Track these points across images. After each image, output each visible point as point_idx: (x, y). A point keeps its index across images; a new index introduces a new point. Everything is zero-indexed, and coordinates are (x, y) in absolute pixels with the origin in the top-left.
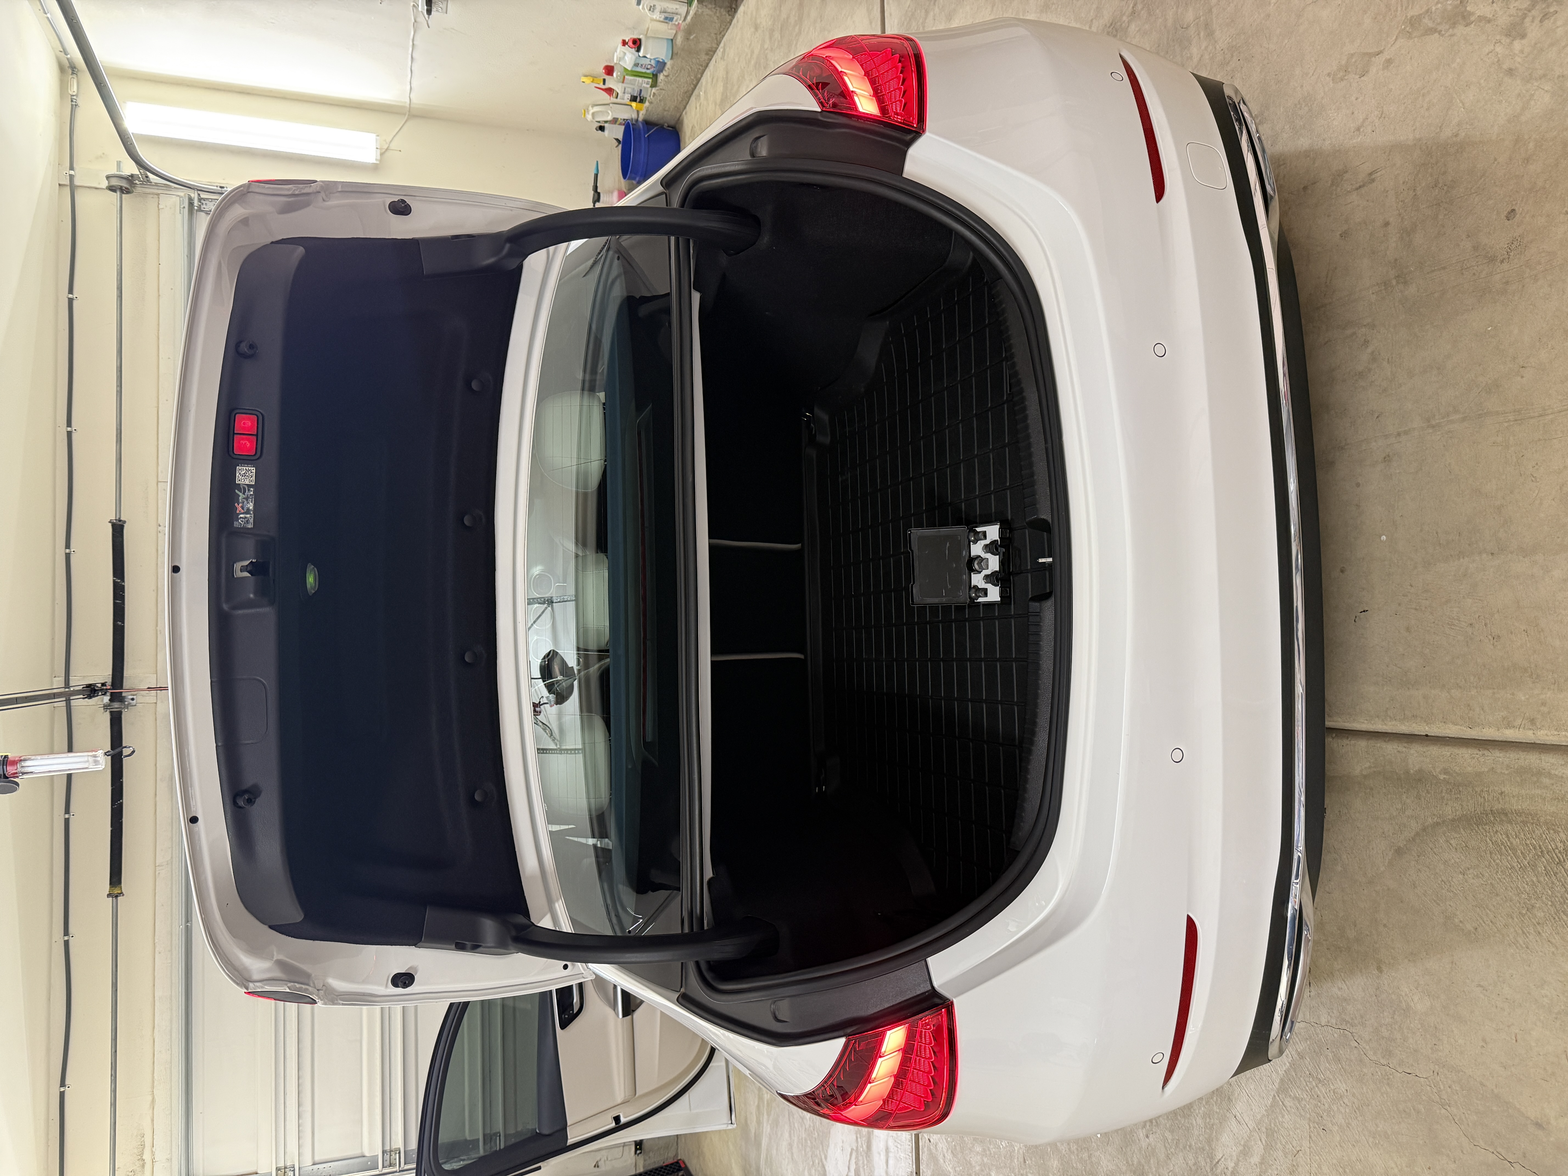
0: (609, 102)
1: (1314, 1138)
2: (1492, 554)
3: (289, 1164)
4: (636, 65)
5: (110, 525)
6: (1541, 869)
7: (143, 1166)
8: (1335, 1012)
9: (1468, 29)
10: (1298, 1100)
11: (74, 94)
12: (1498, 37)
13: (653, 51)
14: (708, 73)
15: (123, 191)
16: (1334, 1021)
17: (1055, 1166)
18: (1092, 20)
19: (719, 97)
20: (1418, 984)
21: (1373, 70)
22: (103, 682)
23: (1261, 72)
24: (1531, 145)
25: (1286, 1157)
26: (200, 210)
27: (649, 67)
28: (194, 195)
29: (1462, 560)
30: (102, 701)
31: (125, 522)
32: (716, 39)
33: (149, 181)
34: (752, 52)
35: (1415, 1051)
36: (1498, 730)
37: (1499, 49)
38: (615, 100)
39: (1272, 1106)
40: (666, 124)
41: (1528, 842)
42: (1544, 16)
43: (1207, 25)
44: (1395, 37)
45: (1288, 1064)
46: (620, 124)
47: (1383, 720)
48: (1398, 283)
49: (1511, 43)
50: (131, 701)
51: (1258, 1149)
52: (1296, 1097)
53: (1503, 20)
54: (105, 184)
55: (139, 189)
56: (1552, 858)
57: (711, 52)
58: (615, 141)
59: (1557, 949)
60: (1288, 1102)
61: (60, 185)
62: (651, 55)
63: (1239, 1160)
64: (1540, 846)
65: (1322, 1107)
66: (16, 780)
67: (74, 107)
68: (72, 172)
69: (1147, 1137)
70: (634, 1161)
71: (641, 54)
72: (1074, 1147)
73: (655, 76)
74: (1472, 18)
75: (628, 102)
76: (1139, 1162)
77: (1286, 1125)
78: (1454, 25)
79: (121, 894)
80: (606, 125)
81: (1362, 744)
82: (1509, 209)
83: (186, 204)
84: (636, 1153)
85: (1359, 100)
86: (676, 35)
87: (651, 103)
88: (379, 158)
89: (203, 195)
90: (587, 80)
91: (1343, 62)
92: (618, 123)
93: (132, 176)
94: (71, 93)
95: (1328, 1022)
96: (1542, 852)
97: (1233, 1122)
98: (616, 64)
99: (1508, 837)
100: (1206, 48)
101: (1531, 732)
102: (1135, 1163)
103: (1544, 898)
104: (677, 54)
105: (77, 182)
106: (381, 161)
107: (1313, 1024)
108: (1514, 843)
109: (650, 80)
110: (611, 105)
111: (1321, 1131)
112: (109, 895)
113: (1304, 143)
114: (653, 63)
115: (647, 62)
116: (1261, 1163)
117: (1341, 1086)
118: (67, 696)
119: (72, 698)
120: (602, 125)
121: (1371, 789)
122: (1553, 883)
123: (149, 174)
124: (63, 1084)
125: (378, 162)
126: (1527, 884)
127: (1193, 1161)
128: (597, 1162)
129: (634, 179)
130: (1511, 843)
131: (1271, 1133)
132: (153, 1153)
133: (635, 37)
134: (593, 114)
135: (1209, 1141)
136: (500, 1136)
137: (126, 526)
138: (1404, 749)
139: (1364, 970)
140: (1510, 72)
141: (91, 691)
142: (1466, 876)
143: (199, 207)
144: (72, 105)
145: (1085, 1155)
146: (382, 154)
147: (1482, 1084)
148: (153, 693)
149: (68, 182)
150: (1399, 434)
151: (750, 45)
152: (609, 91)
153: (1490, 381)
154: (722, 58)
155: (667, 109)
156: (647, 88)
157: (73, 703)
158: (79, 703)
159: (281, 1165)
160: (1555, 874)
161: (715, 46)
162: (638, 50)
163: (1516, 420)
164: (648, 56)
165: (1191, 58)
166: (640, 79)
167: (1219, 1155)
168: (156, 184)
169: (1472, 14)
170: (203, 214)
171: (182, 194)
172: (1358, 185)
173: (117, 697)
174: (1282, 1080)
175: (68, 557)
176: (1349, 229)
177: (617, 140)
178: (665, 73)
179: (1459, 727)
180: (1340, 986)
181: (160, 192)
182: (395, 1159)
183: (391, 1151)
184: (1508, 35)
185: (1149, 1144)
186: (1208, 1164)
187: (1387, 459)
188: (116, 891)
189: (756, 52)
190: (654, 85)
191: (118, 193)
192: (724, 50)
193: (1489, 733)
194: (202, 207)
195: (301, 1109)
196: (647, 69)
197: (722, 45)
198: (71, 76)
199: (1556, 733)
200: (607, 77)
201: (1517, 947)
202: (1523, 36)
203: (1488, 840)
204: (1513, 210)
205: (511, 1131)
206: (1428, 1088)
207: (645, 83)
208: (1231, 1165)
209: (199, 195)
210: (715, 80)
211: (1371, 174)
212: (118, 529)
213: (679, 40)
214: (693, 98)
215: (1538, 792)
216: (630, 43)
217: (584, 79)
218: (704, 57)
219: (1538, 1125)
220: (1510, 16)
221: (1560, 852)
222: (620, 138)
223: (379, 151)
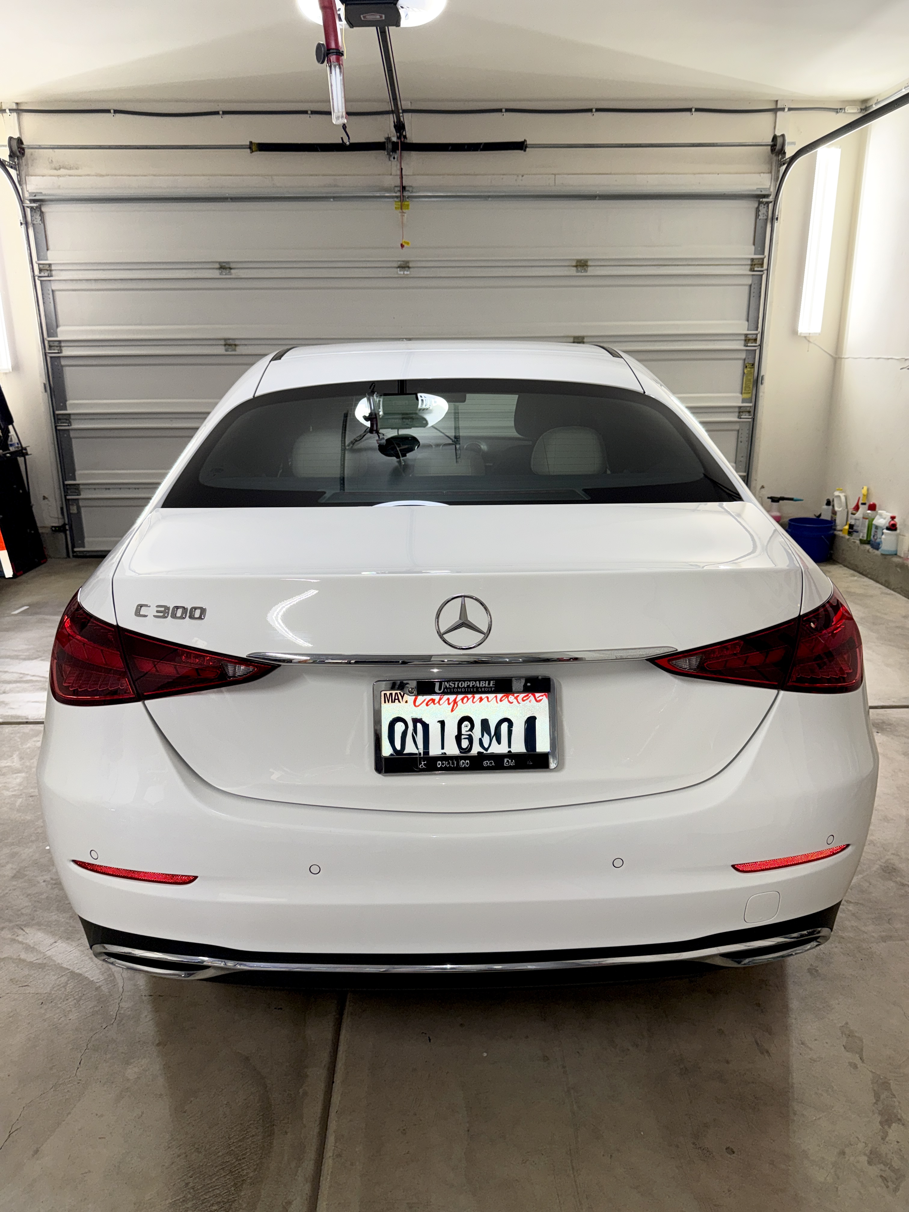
0: (849, 507)
1: (36, 996)
2: (468, 1131)
3: (54, 273)
4: (877, 527)
5: (523, 140)
6: (227, 1159)
7: (56, 169)
8: (129, 1013)
9: (878, 1124)
10: (65, 986)
11: (846, 111)
12: (870, 1145)
13: (887, 540)
14: (871, 582)
15: (773, 146)
16: (122, 1012)
17: (27, 817)
18: (898, 855)
19: (852, 590)
20: (147, 1071)
21: (849, 1055)
22: (407, 136)
23: (851, 975)
24: (783, 1166)
25: (23, 977)
26: (760, 203)
27: (875, 537)
28: (771, 198)
29: (465, 1109)
30: (394, 136)
31: (525, 151)
32: (897, 588)
33: (781, 165)
34: (886, 614)
35: (97, 1068)
36: (334, 1132)
37: (861, 1146)
38: (850, 513)
39: (62, 967)
40: (832, 552)
41: (248, 1150)
42: (885, 1178)
43: (890, 937)
44: (874, 1071)
45: (92, 979)
46: (832, 517)
47: (346, 1051)
48: (681, 1069)
49: (865, 1154)
50: (393, 157)
51: (31, 957)
52: (68, 984)
53: (884, 1149)
54: (778, 133)
55: (775, 158)
56: (235, 1167)
57: (887, 584)
58: (819, 514)
59: (167, 1168)
60: (64, 979)
61: (777, 101)
62: (884, 539)
63: (23, 944)
64: (245, 1158)
65: (59, 1002)
66: (326, 61)
67: (836, 111)
68: (786, 110)
69: (44, 881)
70: (47, 525)
71: (885, 531)
72: (39, 831)
73: (868, 542)
74: (886, 1127)
75: (849, 522)
76: (26, 875)
77: (47, 977)
78: (881, 1113)
79: (252, 151)
80: (831, 507)
81: (329, 1035)
82: (735, 1150)
83: (764, 193)
84: (53, 527)
85: (825, 1045)
86: (900, 557)
87: (848, 540)
88: (803, 335)
89: (771, 205)
90: (864, 491)
91: (857, 1034)
92: (833, 516)
93: (785, 153)
94: (847, 108)
95: (122, 1008)
96: (240, 1160)
97: (52, 941)
98: (877, 512)
99: (253, 1136)
100: (873, 937)
101: (331, 1155)
102: (25, 873)
103: (205, 1160)
104: (885, 558)
105: (779, 114)
106: (800, 336)
107: (121, 997)
108: (248, 1140)
109: (865, 539)
110: (846, 510)
111: (41, 1001)
112: (251, 143)
113: (794, 1004)
114: (878, 540)
115: (879, 536)
116: (20, 959)
117: (73, 1016)
118: (396, 111)
119: (394, 115)
120: (831, 504)
121: (295, 1041)
122: (216, 1167)
123: (786, 165)
124: (116, 112)
125: (799, 334)
126: (216, 1149)
127: (25, 912)
128: (47, 498)
129: (789, 528)
130: (248, 1138)
131: (42, 966)
132: (64, 176)
133: (898, 526)
134: (839, 497)
135: (39, 924)
136: (68, 426)
137: (522, 152)
138: (323, 1065)
139: (159, 1033)
140: (843, 1153)
141: (400, 127)
142: (224, 1106)
143: (762, 202)
144: (837, 109)
145: (33, 838)
146: (805, 337)
147: (69, 1113)
148: (399, 172)
149: (779, 106)
150: (564, 1067)
151: (891, 612)
152: (857, 508)
153: (601, 1133)
154: (882, 593)
155: (844, 552)
156: (859, 536)
157: (391, 116)
158: (391, 120)
159: (53, 268)
160: (223, 1169)
161: (893, 587)
162: (888, 529)
163: (570, 1150)
164: (883, 536)
165: (865, 925)
166: (866, 531)
167: (27, 930)
168: (779, 171)
169: (890, 1127)
170: (756, 205)
171: (772, 190)
172: (759, 1042)
173: (395, 147)
174: (81, 975)
175: (500, 110)
176: (725, 1035)
177: (820, 515)
178: (871, 550)
179: (338, 1104)
180: (148, 1017)
181: (773, 173)
182: (54, 350)
183: (60, 347)
184: (871, 1152)
185: (39, 882)
186: (22, 923)
187: (546, 1058)
188: (254, 148)
189: (885, 617)
190: (862, 542)
191: (771, 143)
192: (889, 594)
193: (332, 1125)
194: (762, 205)
195: (93, 281)
196: (874, 536)
197: (893, 592)
198: (859, 108)
199: (330, 1172)
200: (866, 506)
201: (169, 1141)
202: (870, 1163)
203: (251, 1122)
204: (734, 1152)
205: (72, 434)
206: (68, 1076)
207: (863, 535)
208: (20, 939)
209: (771, 202)
210: (866, 588)
211: (767, 1052)
212: (521, 146)
213: (895, 559)
214: (852, 572)
215: (286, 1158)
216: (892, 522)
217: (865, 488)
218: (883, 581)
219: (37, 1151)
220: (886, 1154)
221: (239, 1172)
222: (822, 517)
223: (808, 335)
